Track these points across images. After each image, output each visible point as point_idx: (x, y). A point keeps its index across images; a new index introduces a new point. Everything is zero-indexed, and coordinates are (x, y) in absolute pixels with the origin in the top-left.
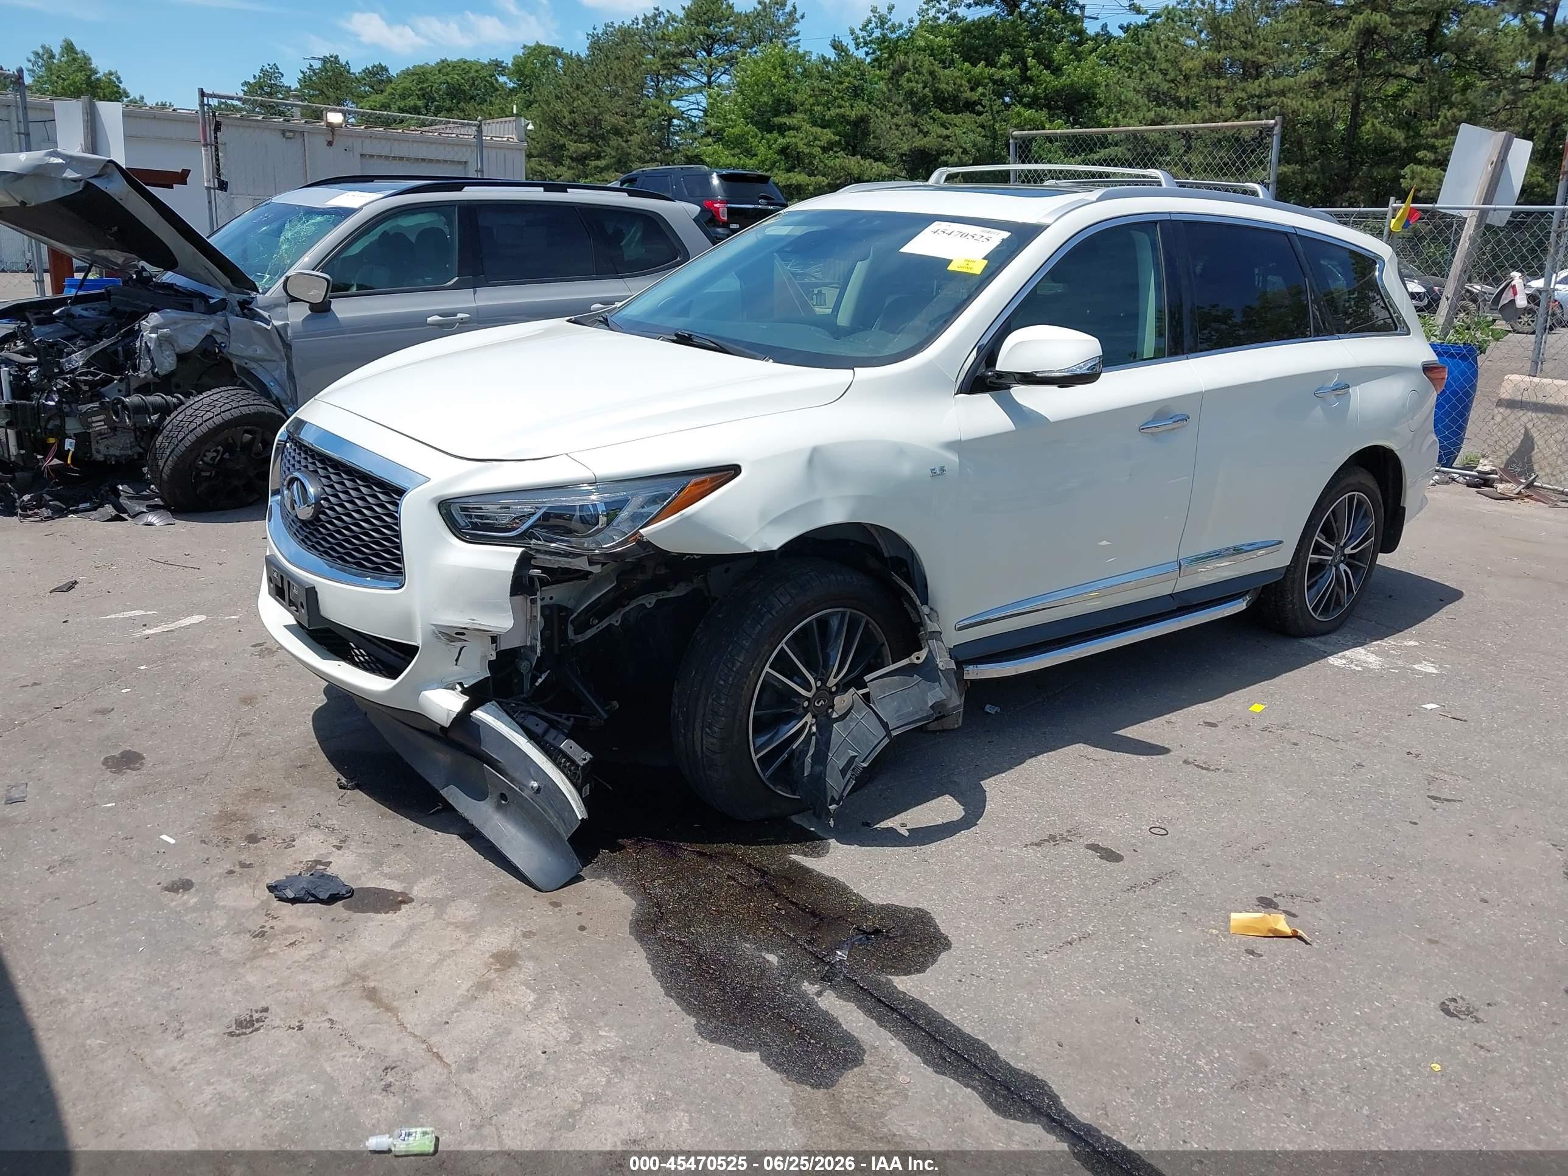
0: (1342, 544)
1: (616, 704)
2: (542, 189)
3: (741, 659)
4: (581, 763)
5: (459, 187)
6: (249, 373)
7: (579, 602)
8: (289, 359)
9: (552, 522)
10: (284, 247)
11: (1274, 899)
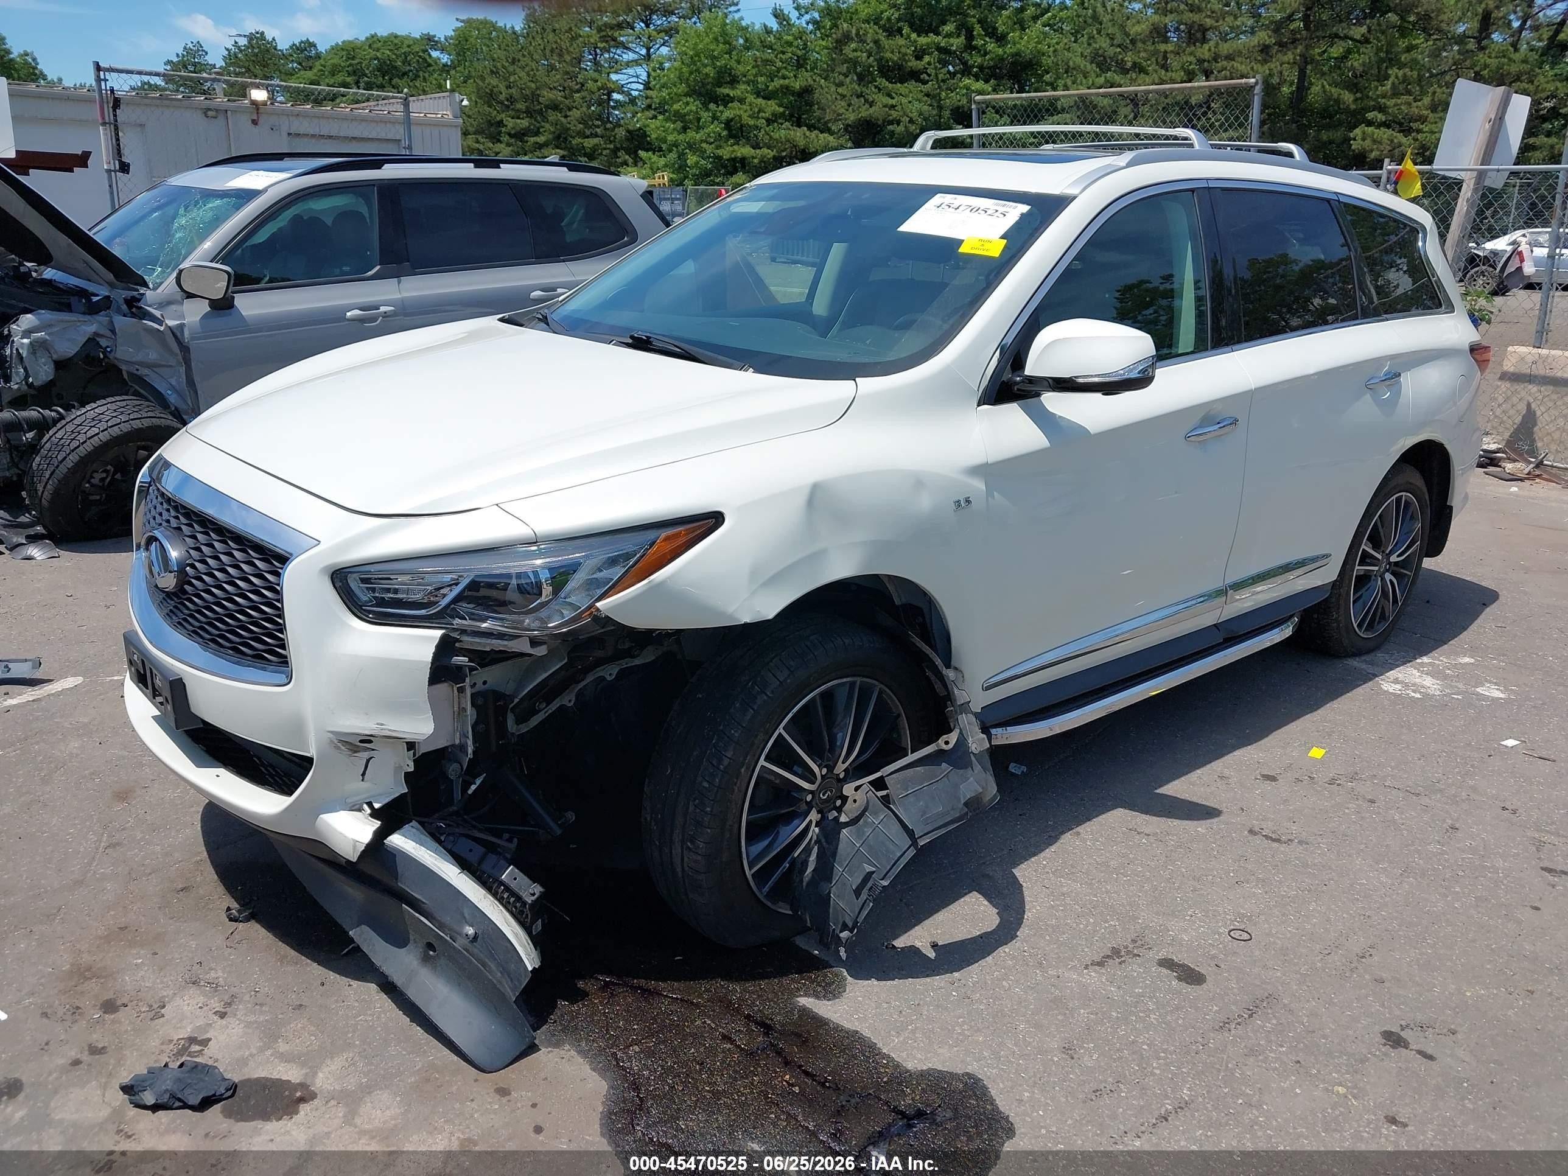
0: (1387, 552)
1: (571, 816)
2: (472, 165)
3: (729, 754)
4: (529, 900)
5: (377, 164)
6: (140, 380)
7: (521, 685)
8: (187, 361)
9: (483, 592)
10: (178, 235)
11: (1402, 1034)
